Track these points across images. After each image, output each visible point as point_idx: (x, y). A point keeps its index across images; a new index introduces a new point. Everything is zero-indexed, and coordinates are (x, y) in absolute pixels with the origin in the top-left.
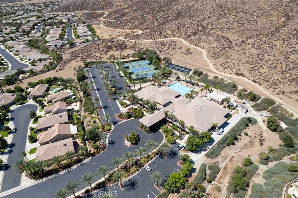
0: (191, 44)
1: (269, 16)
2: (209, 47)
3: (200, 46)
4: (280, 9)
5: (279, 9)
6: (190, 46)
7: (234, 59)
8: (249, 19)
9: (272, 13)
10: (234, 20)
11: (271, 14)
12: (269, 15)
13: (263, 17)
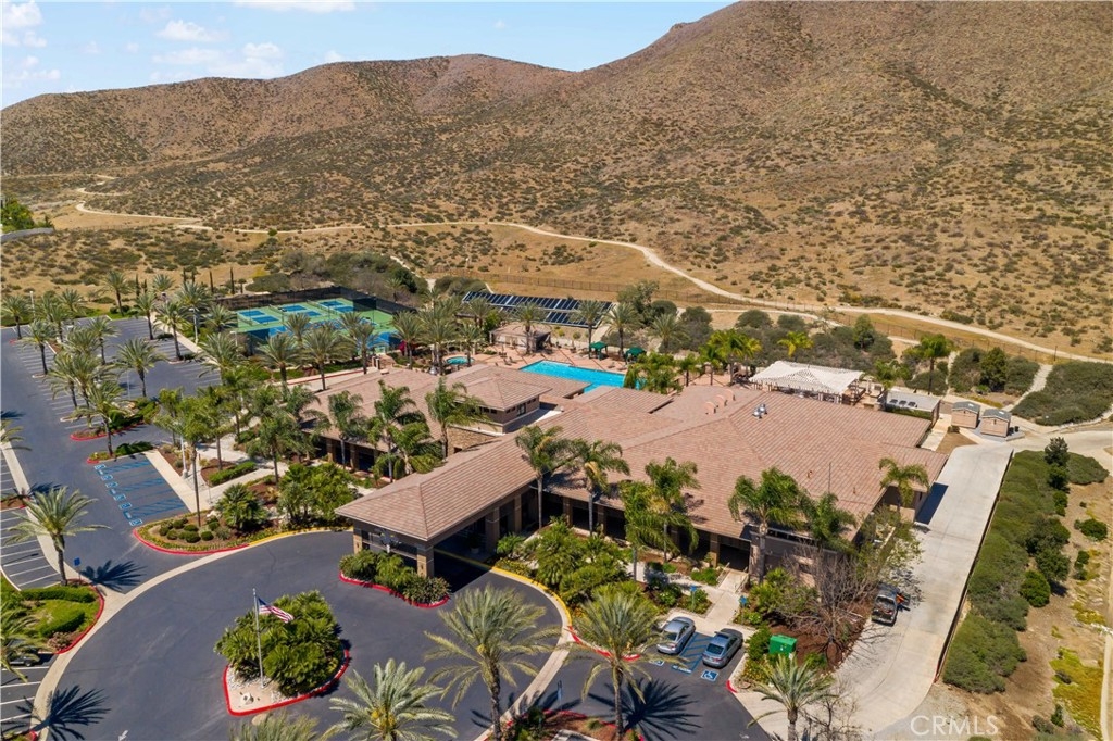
0: (565, 233)
1: (871, 141)
2: (663, 233)
3: (616, 235)
4: (900, 117)
5: (897, 118)
6: (564, 239)
7: (802, 257)
8: (794, 153)
9: (876, 130)
10: (732, 159)
11: (873, 134)
12: (867, 139)
13: (846, 145)
